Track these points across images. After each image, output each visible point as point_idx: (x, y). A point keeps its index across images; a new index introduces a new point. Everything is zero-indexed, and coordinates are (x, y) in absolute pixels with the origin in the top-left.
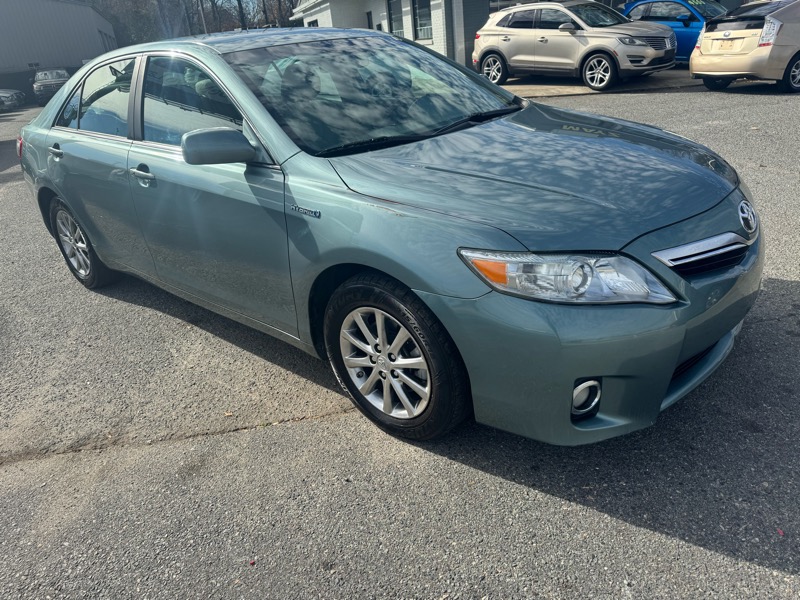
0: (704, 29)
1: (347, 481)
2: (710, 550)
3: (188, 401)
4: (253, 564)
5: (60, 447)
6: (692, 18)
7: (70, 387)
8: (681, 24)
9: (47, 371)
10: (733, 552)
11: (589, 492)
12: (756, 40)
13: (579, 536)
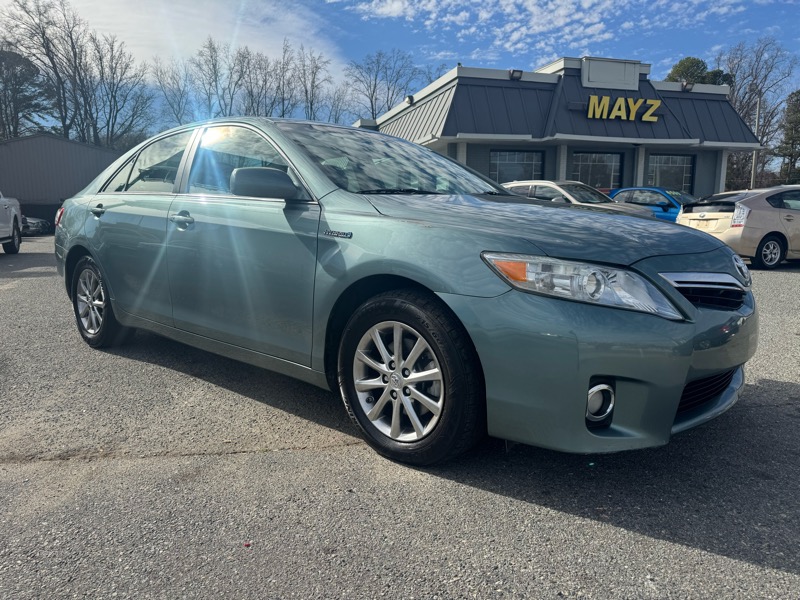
0: (681, 211)
1: (350, 491)
2: (734, 559)
3: (186, 429)
4: (248, 546)
5: (49, 455)
6: (670, 205)
7: (65, 413)
8: (660, 209)
9: (42, 401)
10: (759, 561)
11: (604, 512)
12: (729, 222)
13: (596, 543)
